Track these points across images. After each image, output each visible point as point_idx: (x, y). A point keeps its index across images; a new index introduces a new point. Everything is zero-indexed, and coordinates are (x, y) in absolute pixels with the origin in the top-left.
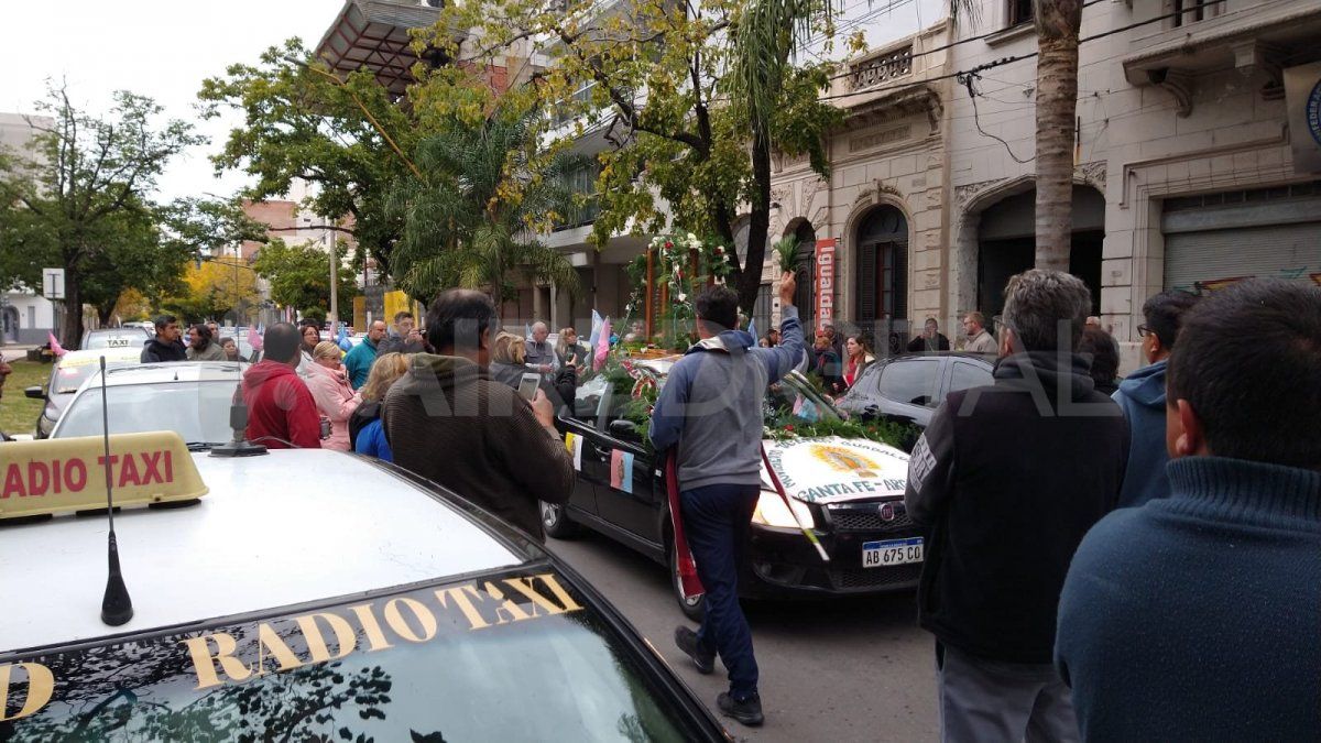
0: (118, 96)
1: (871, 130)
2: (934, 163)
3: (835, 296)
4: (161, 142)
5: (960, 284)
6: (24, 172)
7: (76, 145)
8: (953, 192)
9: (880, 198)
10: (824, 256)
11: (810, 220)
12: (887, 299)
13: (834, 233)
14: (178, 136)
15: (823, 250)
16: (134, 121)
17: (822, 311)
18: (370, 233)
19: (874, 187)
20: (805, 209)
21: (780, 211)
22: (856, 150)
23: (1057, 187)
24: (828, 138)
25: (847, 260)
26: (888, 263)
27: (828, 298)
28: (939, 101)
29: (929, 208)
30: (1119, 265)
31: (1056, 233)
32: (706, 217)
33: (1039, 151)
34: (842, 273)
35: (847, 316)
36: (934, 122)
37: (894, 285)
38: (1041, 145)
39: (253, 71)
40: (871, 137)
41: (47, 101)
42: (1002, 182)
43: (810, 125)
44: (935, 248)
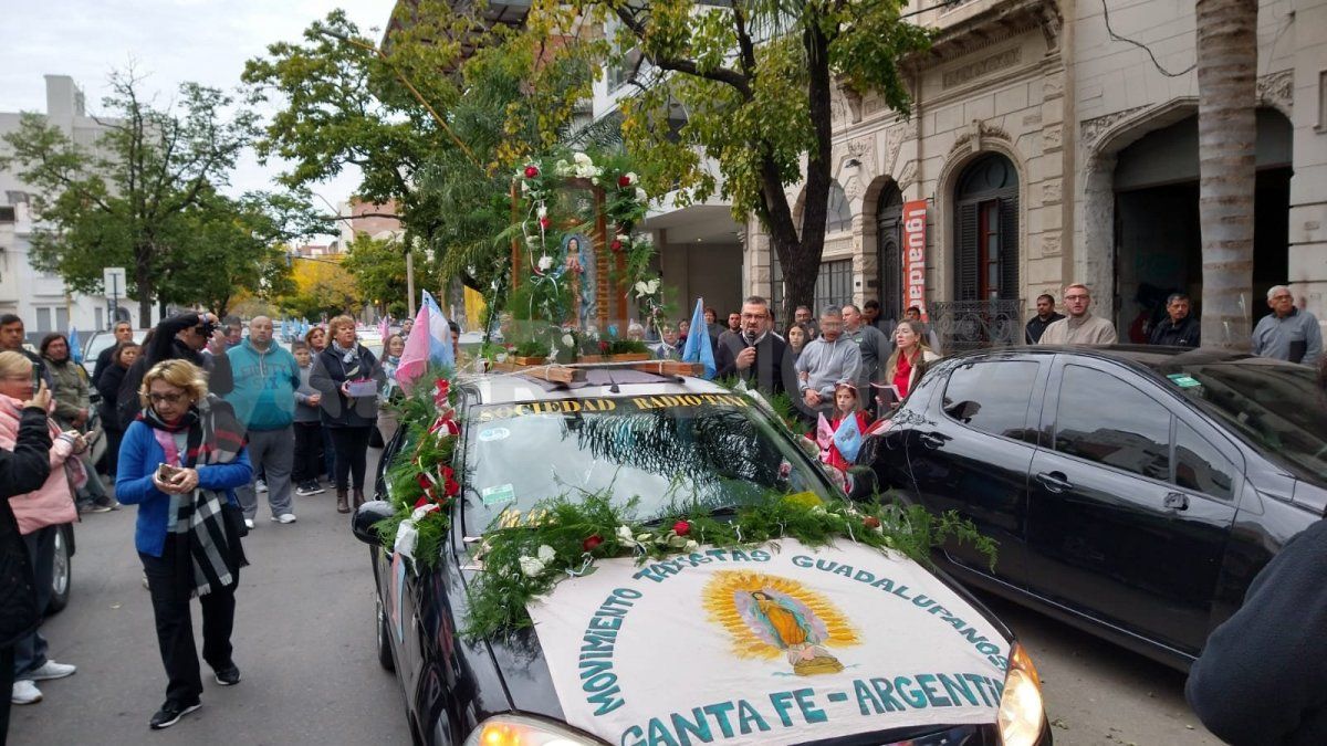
0: (185, 88)
1: (971, 58)
2: (1050, 92)
3: (928, 270)
4: (229, 134)
5: (1090, 249)
6: (96, 171)
7: (143, 142)
8: (1078, 130)
9: (981, 144)
10: (914, 221)
11: (895, 177)
12: (993, 271)
13: (925, 192)
14: (246, 128)
15: (912, 214)
16: (202, 113)
17: (912, 289)
18: (417, 219)
19: (974, 130)
20: (890, 164)
21: (860, 169)
22: (951, 85)
23: (1231, 85)
24: (916, 74)
25: (942, 224)
26: (993, 226)
27: (919, 273)
28: (1057, 11)
29: (1047, 152)
30: (1316, 213)
31: (1232, 155)
32: (748, 173)
33: (1201, 31)
34: (936, 243)
35: (943, 294)
36: (1050, 39)
37: (1001, 254)
38: (1205, 23)
39: (296, 49)
40: (970, 68)
41: (114, 96)
42: (1144, 111)
43: (880, 45)
44: (1053, 203)
